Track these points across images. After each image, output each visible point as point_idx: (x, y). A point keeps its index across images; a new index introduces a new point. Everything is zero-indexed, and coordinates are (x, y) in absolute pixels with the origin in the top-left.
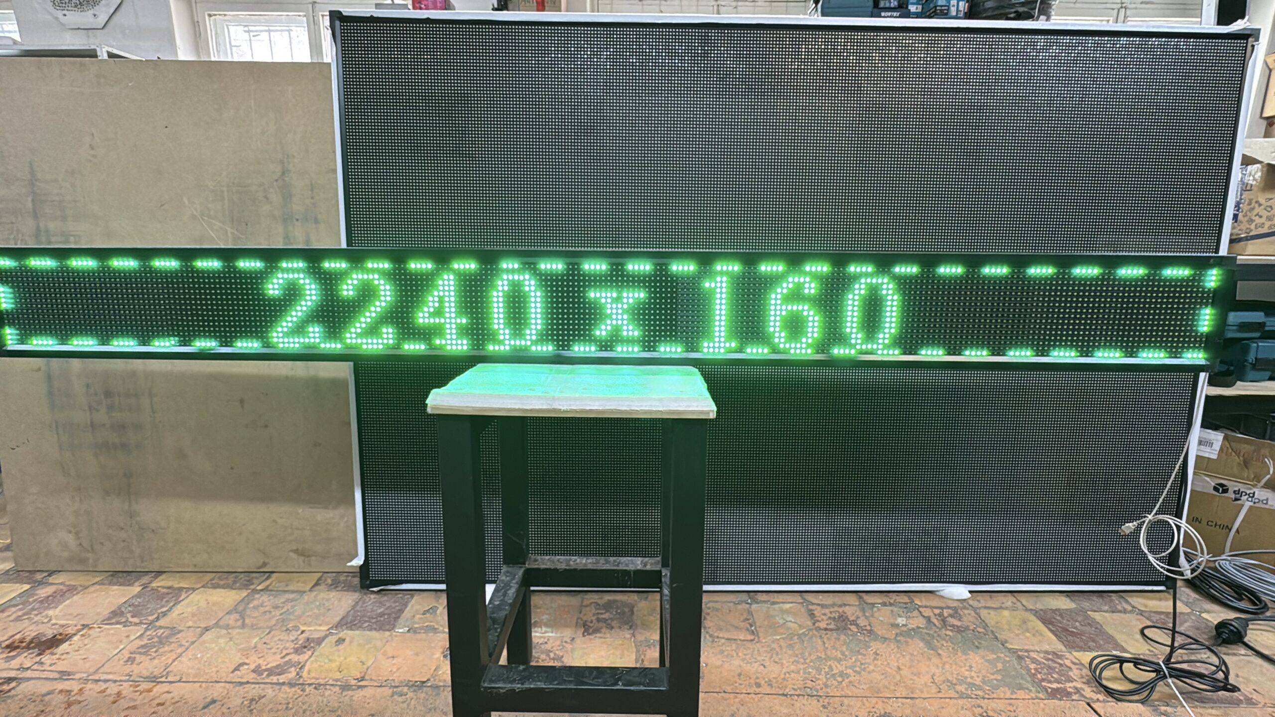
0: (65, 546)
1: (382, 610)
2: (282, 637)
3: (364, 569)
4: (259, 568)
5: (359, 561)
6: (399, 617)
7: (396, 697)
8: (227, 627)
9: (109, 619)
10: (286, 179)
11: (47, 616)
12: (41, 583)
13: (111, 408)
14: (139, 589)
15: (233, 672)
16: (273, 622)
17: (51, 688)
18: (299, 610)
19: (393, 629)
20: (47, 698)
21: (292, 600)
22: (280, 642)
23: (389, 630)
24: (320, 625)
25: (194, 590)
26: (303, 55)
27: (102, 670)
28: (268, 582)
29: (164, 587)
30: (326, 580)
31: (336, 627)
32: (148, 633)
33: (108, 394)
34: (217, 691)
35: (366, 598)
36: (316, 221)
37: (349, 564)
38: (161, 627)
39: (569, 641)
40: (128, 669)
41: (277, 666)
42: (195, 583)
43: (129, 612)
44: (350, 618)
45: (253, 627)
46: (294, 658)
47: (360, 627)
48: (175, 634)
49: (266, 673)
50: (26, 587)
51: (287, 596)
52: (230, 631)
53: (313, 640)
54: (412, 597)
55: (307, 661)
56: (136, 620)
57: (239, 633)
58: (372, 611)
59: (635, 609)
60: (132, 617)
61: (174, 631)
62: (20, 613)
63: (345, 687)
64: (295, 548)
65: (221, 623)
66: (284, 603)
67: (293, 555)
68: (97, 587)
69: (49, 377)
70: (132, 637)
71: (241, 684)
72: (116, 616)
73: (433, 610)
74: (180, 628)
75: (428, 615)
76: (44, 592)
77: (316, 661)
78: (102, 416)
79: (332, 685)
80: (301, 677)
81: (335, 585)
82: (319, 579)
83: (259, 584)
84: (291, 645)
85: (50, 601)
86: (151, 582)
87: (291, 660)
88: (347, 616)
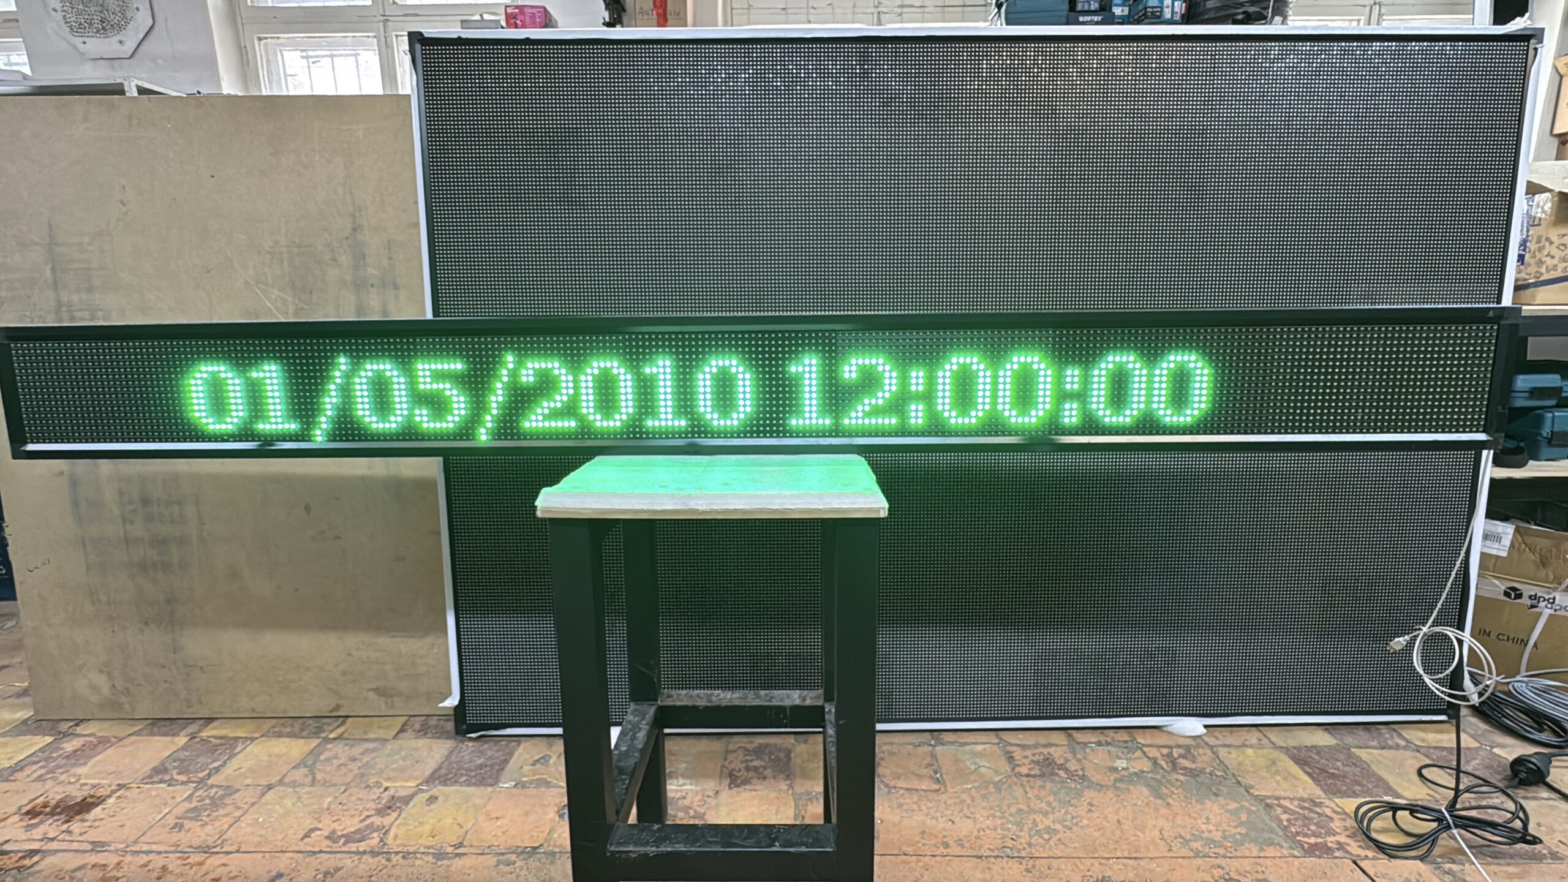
0: (94, 688)
1: (482, 761)
2: (361, 796)
3: (460, 711)
4: (331, 712)
5: (453, 701)
6: (503, 769)
7: (501, 866)
8: (294, 784)
9: (151, 777)
10: (358, 236)
11: (74, 775)
12: (66, 735)
13: (149, 518)
14: (186, 739)
15: (302, 839)
16: (350, 777)
17: (81, 863)
18: (381, 762)
19: (496, 783)
20: (79, 875)
21: (374, 750)
22: (358, 802)
23: (491, 785)
24: (407, 781)
25: (253, 739)
26: (374, 86)
27: (141, 840)
28: (342, 729)
29: (216, 737)
30: (413, 725)
31: (427, 782)
32: (198, 793)
33: (146, 502)
34: (284, 863)
35: (463, 746)
36: (396, 287)
37: (441, 705)
38: (212, 786)
39: (711, 794)
40: (175, 837)
41: (355, 832)
42: (253, 732)
43: (175, 768)
44: (443, 771)
45: (325, 783)
46: (377, 821)
47: (456, 782)
48: (230, 795)
49: (342, 840)
50: (49, 739)
51: (366, 745)
52: (297, 789)
53: (400, 799)
54: (519, 745)
55: (391, 825)
56: (183, 778)
57: (308, 793)
58: (471, 761)
59: (792, 755)
60: (178, 774)
61: (229, 790)
62: (43, 771)
63: (440, 855)
64: (374, 686)
65: (286, 780)
66: (363, 754)
67: (371, 695)
68: (133, 738)
69: (74, 483)
70: (179, 799)
71: (314, 853)
72: (158, 773)
73: (544, 760)
74: (237, 787)
75: (538, 766)
76: (69, 746)
77: (405, 824)
78: (138, 530)
79: (423, 853)
80: (385, 844)
81: (424, 731)
82: (405, 724)
83: (332, 731)
84: (372, 805)
85: (78, 756)
86: (199, 731)
87: (372, 823)
88: (440, 768)
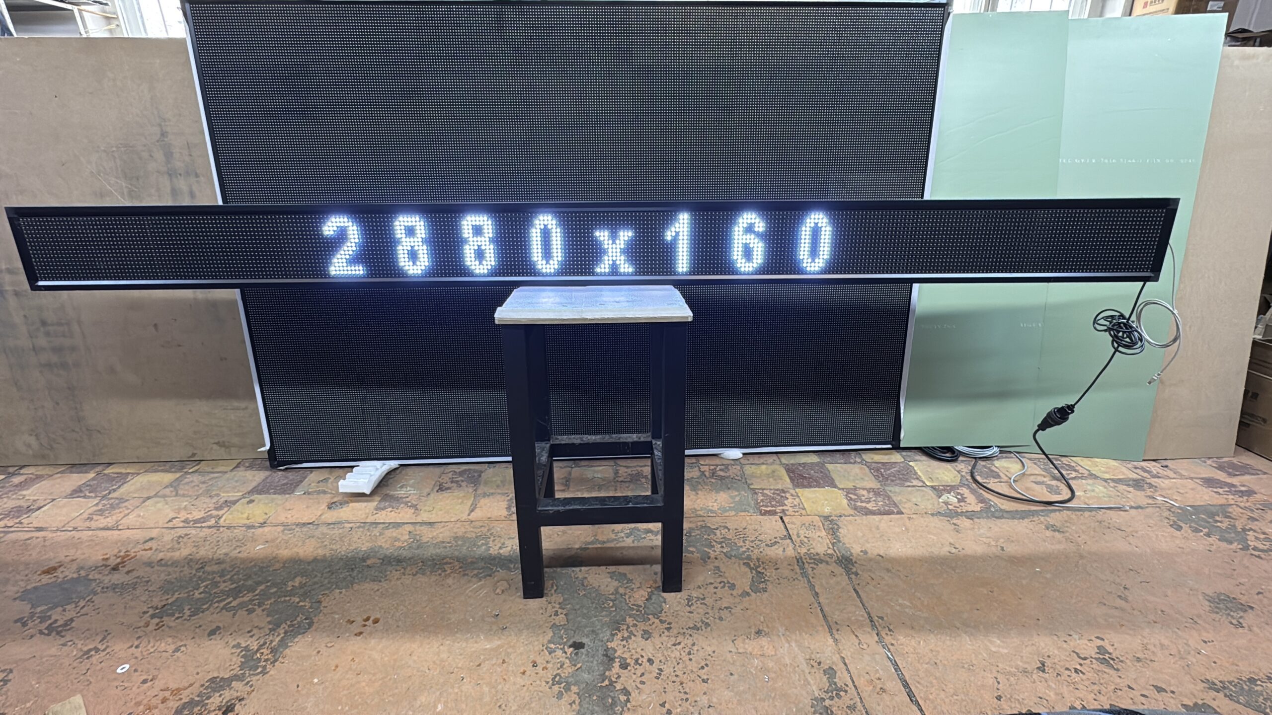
0: (29, 446)
1: (286, 481)
2: (206, 501)
3: (271, 451)
4: (190, 458)
5: (266, 448)
6: (298, 485)
7: (286, 531)
8: (164, 496)
9: (71, 495)
11: (21, 495)
12: (13, 474)
14: (94, 475)
15: (167, 523)
16: (201, 491)
17: (30, 537)
18: (221, 484)
19: (292, 493)
20: (28, 541)
21: (217, 477)
22: (204, 504)
23: (290, 494)
24: (237, 493)
25: (138, 474)
27: (68, 526)
28: (196, 468)
29: (114, 473)
30: (244, 464)
31: (249, 493)
32: (102, 502)
34: (154, 533)
35: (275, 475)
37: (259, 450)
38: (112, 498)
39: (425, 494)
40: (88, 524)
41: (203, 518)
42: (138, 470)
43: (87, 490)
44: (260, 487)
45: (184, 496)
46: (215, 513)
47: (268, 492)
48: (123, 502)
49: (192, 523)
51: (212, 475)
52: (167, 498)
53: (230, 502)
54: (311, 472)
55: (223, 515)
56: (92, 494)
57: (173, 500)
58: (278, 482)
59: (483, 474)
60: (90, 493)
61: (122, 500)
63: (249, 527)
64: (217, 442)
65: (159, 494)
66: (209, 480)
67: (216, 448)
68: (59, 475)
70: (90, 505)
71: (174, 528)
72: (77, 492)
73: (326, 480)
74: (128, 498)
75: (321, 484)
76: (16, 480)
77: (231, 514)
79: (240, 527)
80: (218, 523)
81: (251, 467)
82: (240, 463)
83: (190, 469)
84: (214, 506)
85: (21, 486)
86: (104, 470)
87: (211, 515)
88: (259, 485)
